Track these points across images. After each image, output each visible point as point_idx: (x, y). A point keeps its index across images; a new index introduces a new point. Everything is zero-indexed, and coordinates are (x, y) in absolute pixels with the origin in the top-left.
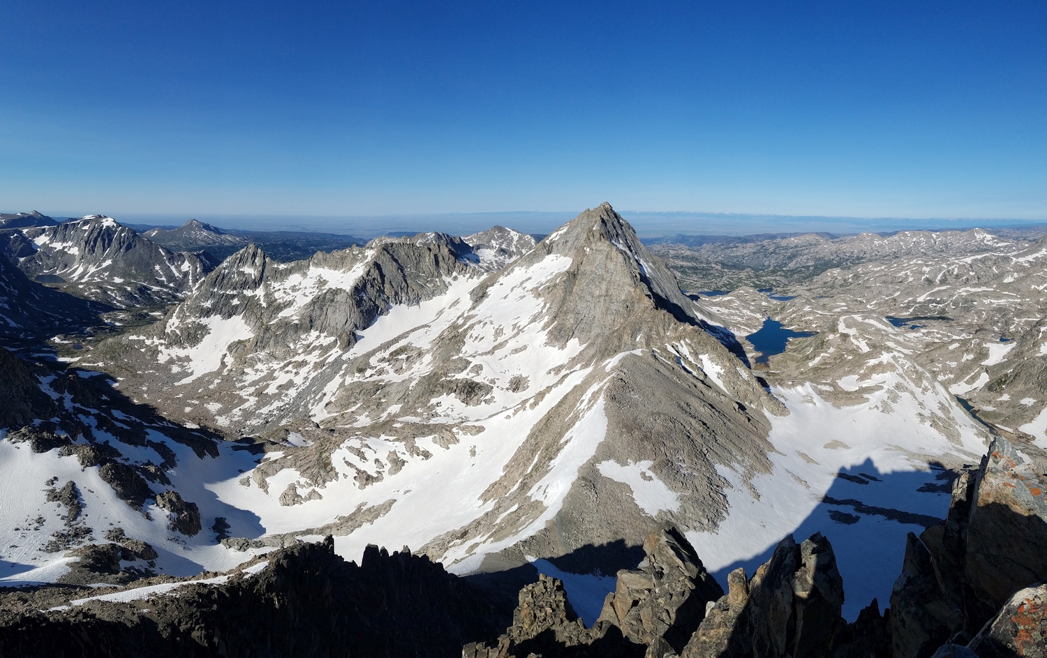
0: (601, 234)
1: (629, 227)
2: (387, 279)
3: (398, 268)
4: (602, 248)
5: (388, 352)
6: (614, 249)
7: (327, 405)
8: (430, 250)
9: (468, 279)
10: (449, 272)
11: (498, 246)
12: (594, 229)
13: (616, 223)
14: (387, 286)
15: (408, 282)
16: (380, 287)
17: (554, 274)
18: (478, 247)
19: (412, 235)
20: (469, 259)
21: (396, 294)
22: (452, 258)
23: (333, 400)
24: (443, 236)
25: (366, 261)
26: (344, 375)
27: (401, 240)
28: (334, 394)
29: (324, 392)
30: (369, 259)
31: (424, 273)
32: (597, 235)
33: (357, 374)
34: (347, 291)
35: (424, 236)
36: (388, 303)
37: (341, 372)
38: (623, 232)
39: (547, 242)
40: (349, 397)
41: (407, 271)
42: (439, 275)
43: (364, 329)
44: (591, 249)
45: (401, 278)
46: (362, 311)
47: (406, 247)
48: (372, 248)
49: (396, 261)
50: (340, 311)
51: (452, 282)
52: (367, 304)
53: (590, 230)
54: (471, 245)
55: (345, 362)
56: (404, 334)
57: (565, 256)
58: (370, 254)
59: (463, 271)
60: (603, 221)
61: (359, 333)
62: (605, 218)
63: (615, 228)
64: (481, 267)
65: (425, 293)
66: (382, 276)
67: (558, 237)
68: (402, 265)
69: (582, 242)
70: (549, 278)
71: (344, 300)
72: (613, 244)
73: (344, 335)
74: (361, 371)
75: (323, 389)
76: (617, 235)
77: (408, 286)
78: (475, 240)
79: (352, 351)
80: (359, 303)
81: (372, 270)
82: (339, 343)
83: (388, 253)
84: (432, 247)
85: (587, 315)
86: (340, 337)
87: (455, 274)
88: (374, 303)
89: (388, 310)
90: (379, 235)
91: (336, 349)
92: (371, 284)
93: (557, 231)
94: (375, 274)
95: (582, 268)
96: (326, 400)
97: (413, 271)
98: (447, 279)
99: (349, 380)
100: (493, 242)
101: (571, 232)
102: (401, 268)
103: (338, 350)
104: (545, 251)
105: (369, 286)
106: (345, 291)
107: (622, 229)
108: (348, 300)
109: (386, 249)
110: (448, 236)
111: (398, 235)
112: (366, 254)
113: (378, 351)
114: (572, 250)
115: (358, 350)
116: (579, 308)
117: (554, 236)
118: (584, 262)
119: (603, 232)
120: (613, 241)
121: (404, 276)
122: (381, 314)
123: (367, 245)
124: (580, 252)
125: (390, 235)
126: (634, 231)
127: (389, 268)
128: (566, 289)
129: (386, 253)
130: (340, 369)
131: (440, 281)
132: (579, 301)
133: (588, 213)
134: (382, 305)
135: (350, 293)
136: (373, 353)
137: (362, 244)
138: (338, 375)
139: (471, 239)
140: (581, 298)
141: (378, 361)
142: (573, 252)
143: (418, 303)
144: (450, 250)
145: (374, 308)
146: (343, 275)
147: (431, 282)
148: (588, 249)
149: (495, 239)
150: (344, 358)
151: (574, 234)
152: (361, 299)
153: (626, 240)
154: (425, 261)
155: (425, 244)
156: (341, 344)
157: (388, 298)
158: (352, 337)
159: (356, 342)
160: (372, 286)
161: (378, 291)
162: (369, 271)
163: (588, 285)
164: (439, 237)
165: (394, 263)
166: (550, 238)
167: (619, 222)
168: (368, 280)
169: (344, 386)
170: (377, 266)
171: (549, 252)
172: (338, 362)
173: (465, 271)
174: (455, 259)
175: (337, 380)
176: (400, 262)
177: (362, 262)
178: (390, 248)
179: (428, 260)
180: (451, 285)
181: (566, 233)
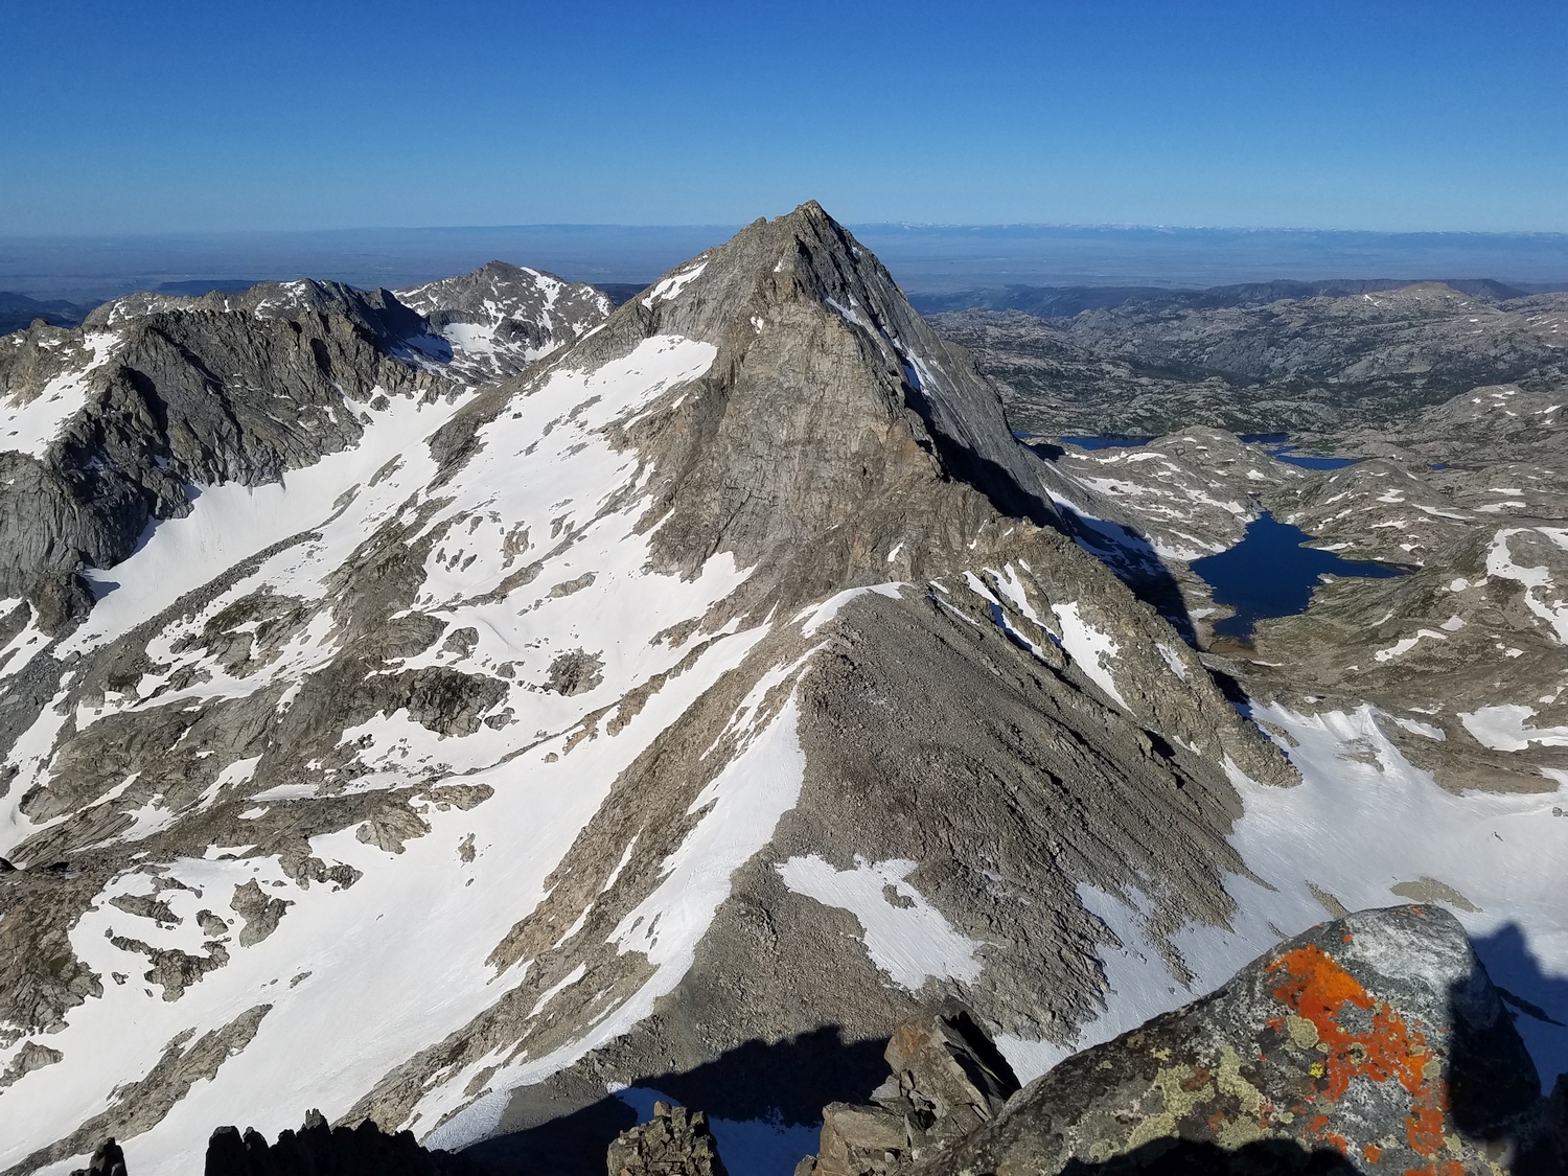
0: (798, 284)
1: (876, 266)
2: (176, 413)
3: (206, 383)
4: (798, 319)
5: (202, 619)
6: (834, 321)
7: (26, 799)
8: (297, 328)
9: (420, 403)
10: (362, 389)
11: (501, 316)
12: (777, 269)
13: (841, 255)
14: (176, 434)
15: (241, 418)
16: (150, 440)
17: (665, 387)
18: (445, 319)
19: (235, 288)
20: (419, 352)
21: (208, 454)
22: (367, 350)
23: (45, 779)
24: (333, 290)
25: (91, 366)
26: (68, 705)
27: (206, 304)
28: (44, 764)
29: (8, 764)
30: (101, 359)
31: (286, 391)
32: (787, 287)
33: (111, 695)
34: (38, 456)
35: (274, 290)
36: (186, 483)
37: (59, 697)
38: (859, 278)
39: (647, 303)
40: (94, 763)
41: (234, 388)
42: (334, 397)
43: (114, 561)
44: (768, 322)
45: (214, 409)
46: (99, 513)
47: (222, 324)
48: (107, 328)
49: (195, 361)
50: (21, 519)
51: (371, 413)
52: (112, 493)
53: (767, 273)
54: (422, 313)
55: (65, 665)
56: (243, 563)
57: (698, 338)
58: (101, 346)
59: (404, 381)
60: (803, 249)
61: (99, 575)
62: (810, 241)
63: (838, 266)
64: (457, 372)
65: (294, 446)
66: (157, 408)
67: (676, 291)
68: (217, 372)
69: (745, 303)
70: (652, 396)
71: (30, 485)
72: (831, 309)
73: (48, 589)
74: (124, 682)
75: (5, 758)
76: (844, 285)
77: (240, 432)
78: (435, 300)
79: (83, 630)
80: (85, 491)
81: (117, 392)
82: (35, 615)
83: (169, 339)
84: (302, 319)
85: (754, 493)
86: (36, 595)
87: (377, 392)
88: (137, 484)
89: (187, 502)
90: (127, 290)
91: (29, 631)
92: (121, 431)
93: (672, 275)
94: (129, 401)
95: (744, 371)
96: (19, 786)
97: (252, 387)
98: (358, 407)
99: (86, 716)
100: (488, 304)
101: (715, 277)
102: (214, 382)
103: (37, 633)
104: (641, 326)
105: (112, 438)
106: (29, 458)
107: (855, 270)
108: (46, 484)
109: (159, 328)
110: (348, 289)
111: (195, 289)
112: (87, 347)
113: (170, 621)
114: (717, 324)
115: (104, 624)
116: (734, 473)
117: (668, 289)
118: (749, 356)
119: (803, 278)
120: (831, 300)
121: (226, 404)
122: (167, 512)
123: (90, 320)
124: (735, 334)
125: (168, 289)
126: (888, 275)
127: (177, 385)
128: (698, 424)
129: (161, 340)
130: (56, 688)
131: (337, 413)
132: (734, 457)
133: (761, 229)
134: (165, 490)
135: (47, 464)
136: (155, 627)
137: (71, 317)
138: (49, 706)
139: (423, 296)
140: (739, 447)
141: (174, 649)
142: (718, 329)
143: (277, 475)
144: (357, 328)
145: (138, 501)
146: (13, 411)
147: (310, 415)
148: (760, 323)
149: (492, 298)
150: (61, 652)
151: (725, 280)
152: (93, 477)
153: (867, 298)
154: (286, 360)
155: (279, 313)
156: (43, 615)
157: (184, 467)
158: (77, 591)
159: (93, 603)
160: (124, 436)
161: (143, 451)
162: (108, 394)
163: (758, 415)
164: (319, 293)
165: (192, 369)
166: (653, 294)
167: (848, 252)
168: (108, 421)
169: (75, 733)
170: (131, 377)
171: (651, 331)
172: (42, 672)
173: (412, 381)
174: (376, 350)
175: (49, 721)
176: (207, 364)
177: (78, 369)
178: (172, 327)
179: (294, 357)
180: (369, 421)
181: (699, 281)
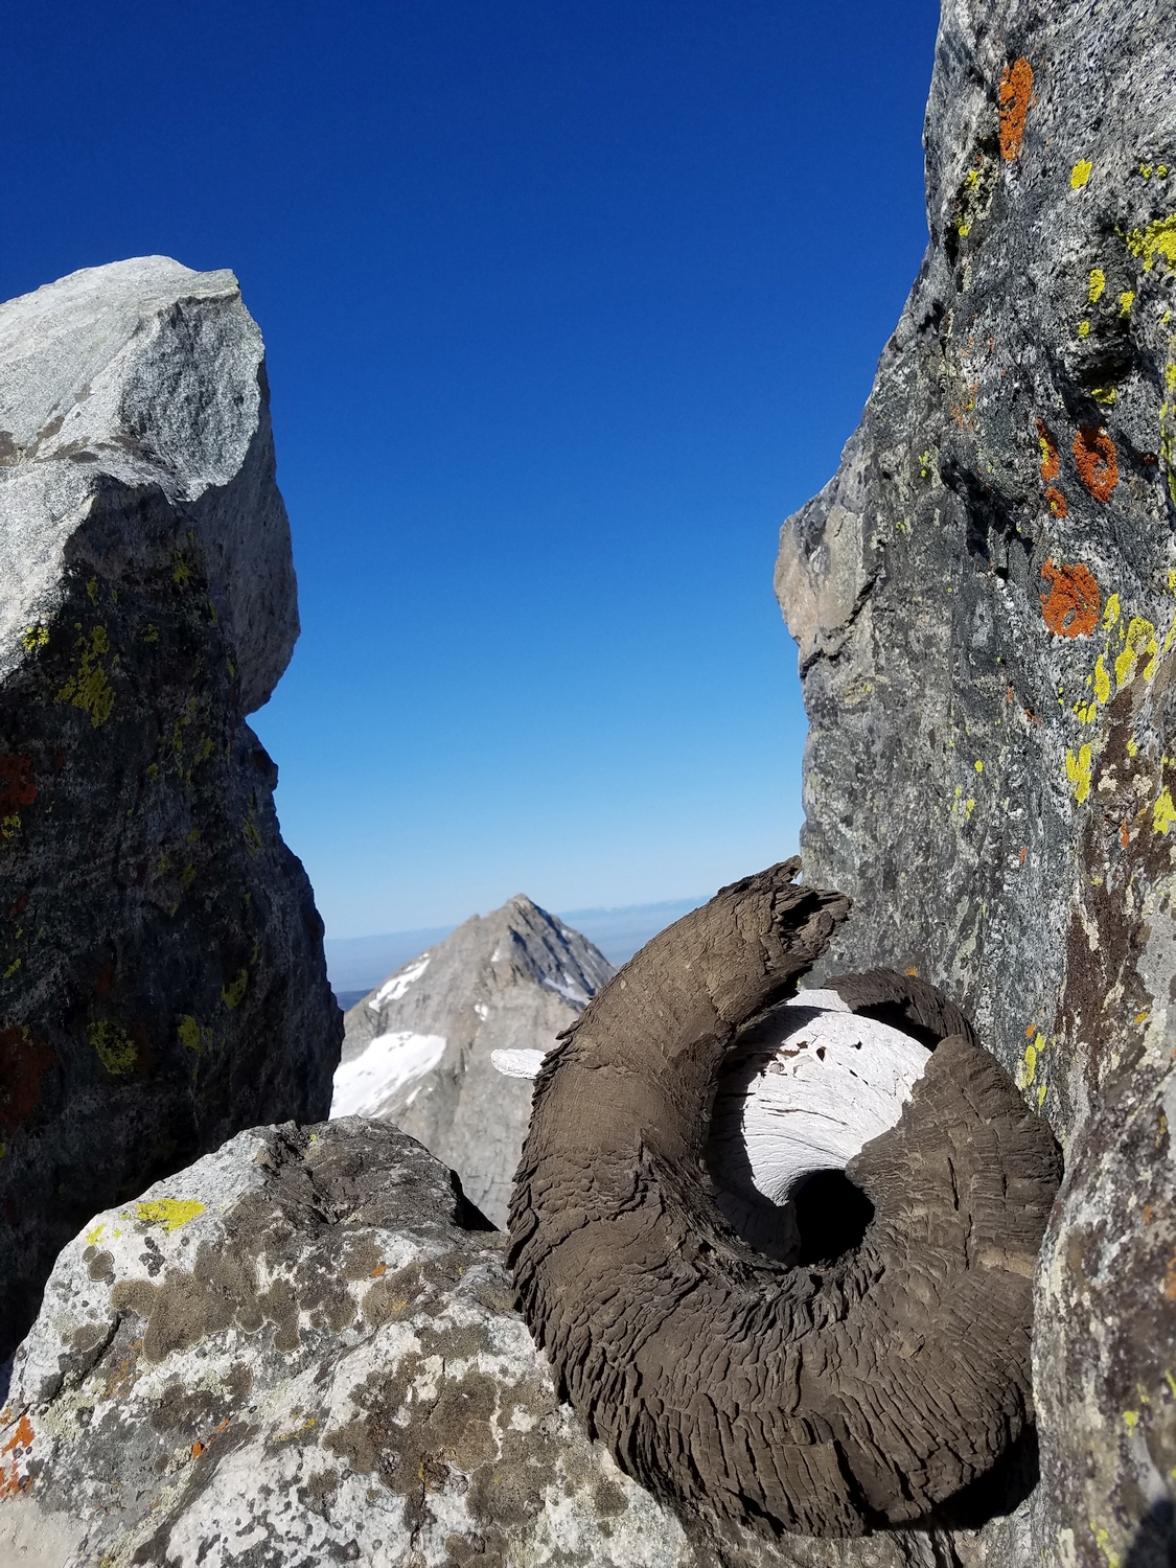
0: (516, 969)
1: (586, 945)
4: (520, 1001)
6: (554, 999)
12: (494, 959)
13: (553, 940)
17: (398, 1084)
32: (506, 973)
38: (572, 958)
39: (374, 1005)
44: (492, 1008)
53: (486, 964)
57: (426, 1032)
60: (517, 938)
62: (522, 930)
63: (551, 949)
67: (401, 991)
69: (468, 993)
70: (386, 1094)
72: (550, 989)
76: (559, 966)
85: (497, 1179)
93: (396, 976)
95: (473, 1058)
101: (436, 973)
104: (370, 1027)
107: (568, 950)
114: (443, 1016)
116: (475, 1161)
117: (394, 989)
118: (477, 1042)
119: (520, 963)
120: (549, 981)
124: (463, 1017)
126: (597, 952)
128: (435, 1115)
132: (472, 1144)
133: (476, 925)
140: (477, 1134)
142: (445, 1021)
148: (485, 1010)
151: (446, 975)
153: (582, 975)
163: (492, 1098)
166: (380, 996)
167: (559, 935)
171: (380, 1030)
181: (423, 979)
